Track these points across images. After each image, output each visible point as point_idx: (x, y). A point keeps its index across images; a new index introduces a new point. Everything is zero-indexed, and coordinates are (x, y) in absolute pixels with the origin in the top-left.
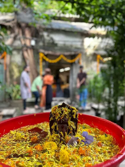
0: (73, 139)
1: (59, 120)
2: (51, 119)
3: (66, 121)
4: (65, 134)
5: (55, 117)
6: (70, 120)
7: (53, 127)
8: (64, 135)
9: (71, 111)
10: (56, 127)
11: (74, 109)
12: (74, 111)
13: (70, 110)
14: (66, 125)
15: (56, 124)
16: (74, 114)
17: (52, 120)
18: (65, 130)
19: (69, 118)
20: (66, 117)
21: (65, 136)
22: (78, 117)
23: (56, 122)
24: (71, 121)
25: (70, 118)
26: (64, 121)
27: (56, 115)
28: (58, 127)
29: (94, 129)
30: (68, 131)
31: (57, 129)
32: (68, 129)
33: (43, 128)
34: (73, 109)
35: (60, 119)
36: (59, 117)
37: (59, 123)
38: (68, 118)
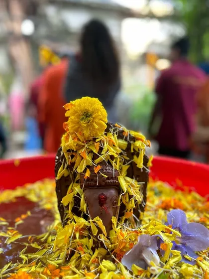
0: (143, 242)
1: (88, 174)
2: (61, 172)
3: (112, 178)
4: (111, 223)
5: (73, 164)
6: (124, 173)
7: (67, 199)
8: (109, 227)
9: (129, 145)
10: (77, 200)
11: (138, 139)
12: (138, 144)
13: (126, 143)
14: (113, 192)
15: (77, 189)
16: (138, 155)
17: (63, 177)
18: (111, 211)
19: (121, 169)
20: (114, 164)
21: (112, 232)
22: (150, 164)
23: (77, 182)
24: (128, 179)
25: (126, 167)
26: (108, 178)
27: (78, 158)
28: (86, 200)
29: (190, 198)
30: (118, 211)
31: (83, 206)
32: (119, 205)
33: (39, 197)
34: (134, 139)
35: (92, 171)
36: (88, 167)
37: (89, 185)
38: (118, 167)
